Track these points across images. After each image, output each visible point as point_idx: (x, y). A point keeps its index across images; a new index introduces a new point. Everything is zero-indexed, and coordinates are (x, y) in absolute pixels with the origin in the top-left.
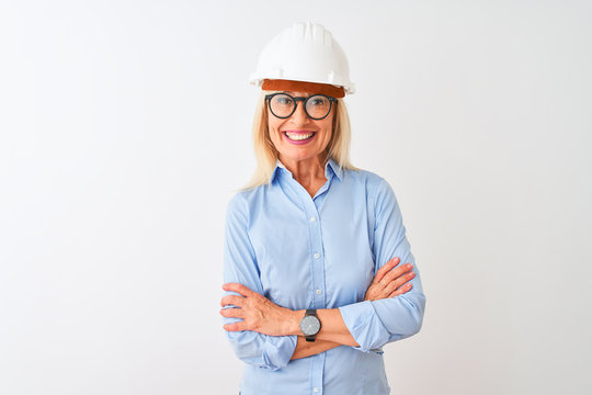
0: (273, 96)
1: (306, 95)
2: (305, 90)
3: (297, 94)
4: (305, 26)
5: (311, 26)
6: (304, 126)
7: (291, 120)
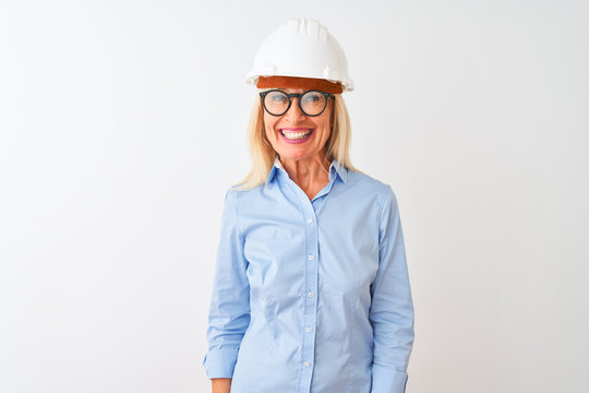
0: (267, 93)
1: (301, 91)
2: (300, 87)
3: (291, 91)
4: (300, 22)
5: (306, 22)
6: (299, 123)
7: (285, 118)
